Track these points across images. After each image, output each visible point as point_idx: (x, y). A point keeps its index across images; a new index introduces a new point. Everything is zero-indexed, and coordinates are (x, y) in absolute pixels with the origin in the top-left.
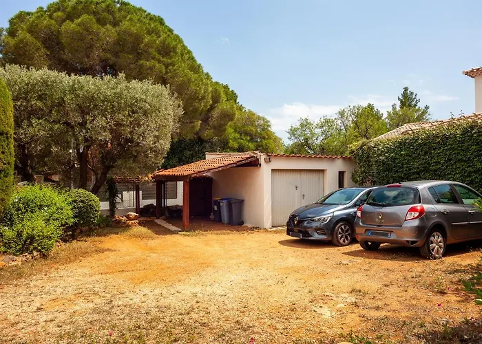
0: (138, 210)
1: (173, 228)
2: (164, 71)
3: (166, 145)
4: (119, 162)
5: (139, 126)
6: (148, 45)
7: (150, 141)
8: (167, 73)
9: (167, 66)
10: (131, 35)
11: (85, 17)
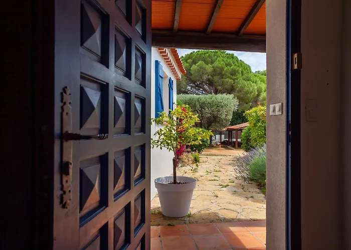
0: (220, 142)
1: (232, 148)
2: (233, 82)
3: (230, 117)
4: (213, 124)
5: (219, 111)
6: (226, 72)
7: (224, 116)
8: (234, 83)
9: (234, 80)
10: (218, 68)
11: (200, 62)
